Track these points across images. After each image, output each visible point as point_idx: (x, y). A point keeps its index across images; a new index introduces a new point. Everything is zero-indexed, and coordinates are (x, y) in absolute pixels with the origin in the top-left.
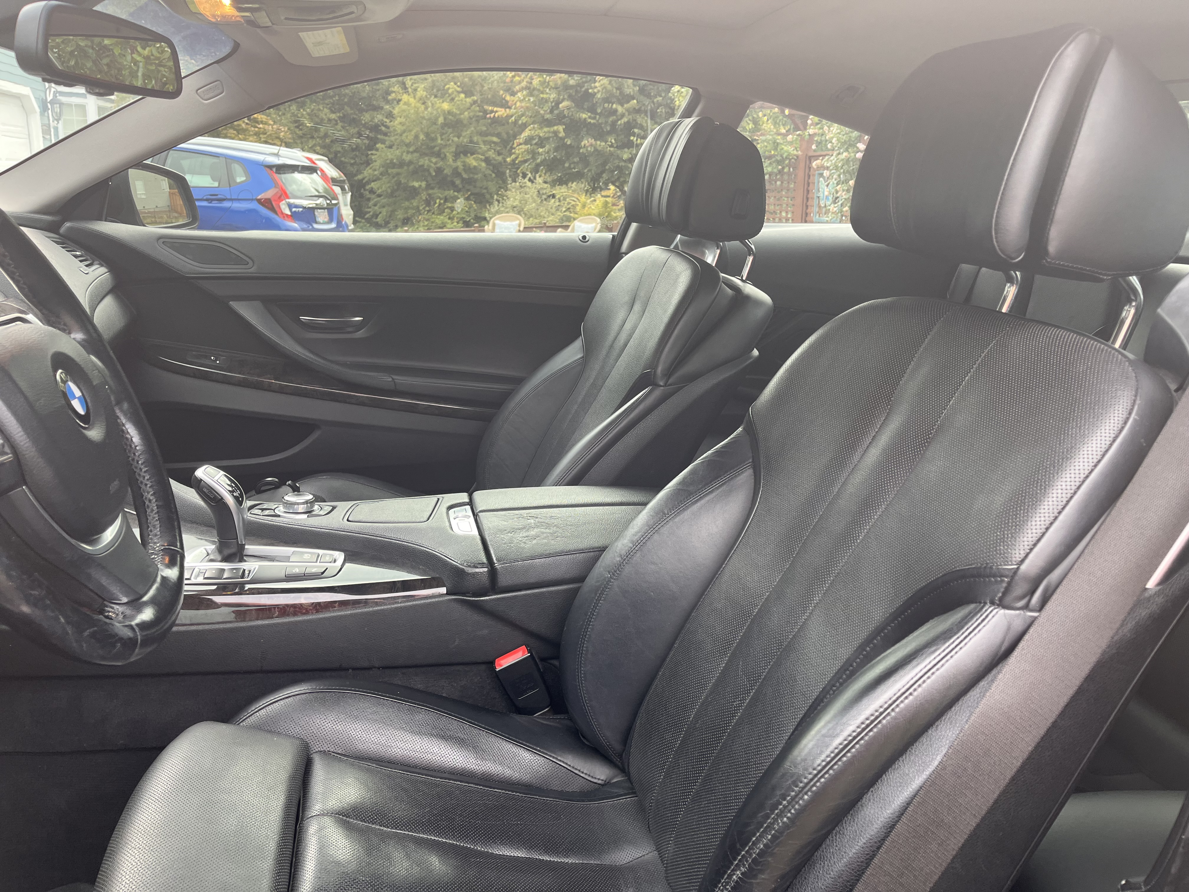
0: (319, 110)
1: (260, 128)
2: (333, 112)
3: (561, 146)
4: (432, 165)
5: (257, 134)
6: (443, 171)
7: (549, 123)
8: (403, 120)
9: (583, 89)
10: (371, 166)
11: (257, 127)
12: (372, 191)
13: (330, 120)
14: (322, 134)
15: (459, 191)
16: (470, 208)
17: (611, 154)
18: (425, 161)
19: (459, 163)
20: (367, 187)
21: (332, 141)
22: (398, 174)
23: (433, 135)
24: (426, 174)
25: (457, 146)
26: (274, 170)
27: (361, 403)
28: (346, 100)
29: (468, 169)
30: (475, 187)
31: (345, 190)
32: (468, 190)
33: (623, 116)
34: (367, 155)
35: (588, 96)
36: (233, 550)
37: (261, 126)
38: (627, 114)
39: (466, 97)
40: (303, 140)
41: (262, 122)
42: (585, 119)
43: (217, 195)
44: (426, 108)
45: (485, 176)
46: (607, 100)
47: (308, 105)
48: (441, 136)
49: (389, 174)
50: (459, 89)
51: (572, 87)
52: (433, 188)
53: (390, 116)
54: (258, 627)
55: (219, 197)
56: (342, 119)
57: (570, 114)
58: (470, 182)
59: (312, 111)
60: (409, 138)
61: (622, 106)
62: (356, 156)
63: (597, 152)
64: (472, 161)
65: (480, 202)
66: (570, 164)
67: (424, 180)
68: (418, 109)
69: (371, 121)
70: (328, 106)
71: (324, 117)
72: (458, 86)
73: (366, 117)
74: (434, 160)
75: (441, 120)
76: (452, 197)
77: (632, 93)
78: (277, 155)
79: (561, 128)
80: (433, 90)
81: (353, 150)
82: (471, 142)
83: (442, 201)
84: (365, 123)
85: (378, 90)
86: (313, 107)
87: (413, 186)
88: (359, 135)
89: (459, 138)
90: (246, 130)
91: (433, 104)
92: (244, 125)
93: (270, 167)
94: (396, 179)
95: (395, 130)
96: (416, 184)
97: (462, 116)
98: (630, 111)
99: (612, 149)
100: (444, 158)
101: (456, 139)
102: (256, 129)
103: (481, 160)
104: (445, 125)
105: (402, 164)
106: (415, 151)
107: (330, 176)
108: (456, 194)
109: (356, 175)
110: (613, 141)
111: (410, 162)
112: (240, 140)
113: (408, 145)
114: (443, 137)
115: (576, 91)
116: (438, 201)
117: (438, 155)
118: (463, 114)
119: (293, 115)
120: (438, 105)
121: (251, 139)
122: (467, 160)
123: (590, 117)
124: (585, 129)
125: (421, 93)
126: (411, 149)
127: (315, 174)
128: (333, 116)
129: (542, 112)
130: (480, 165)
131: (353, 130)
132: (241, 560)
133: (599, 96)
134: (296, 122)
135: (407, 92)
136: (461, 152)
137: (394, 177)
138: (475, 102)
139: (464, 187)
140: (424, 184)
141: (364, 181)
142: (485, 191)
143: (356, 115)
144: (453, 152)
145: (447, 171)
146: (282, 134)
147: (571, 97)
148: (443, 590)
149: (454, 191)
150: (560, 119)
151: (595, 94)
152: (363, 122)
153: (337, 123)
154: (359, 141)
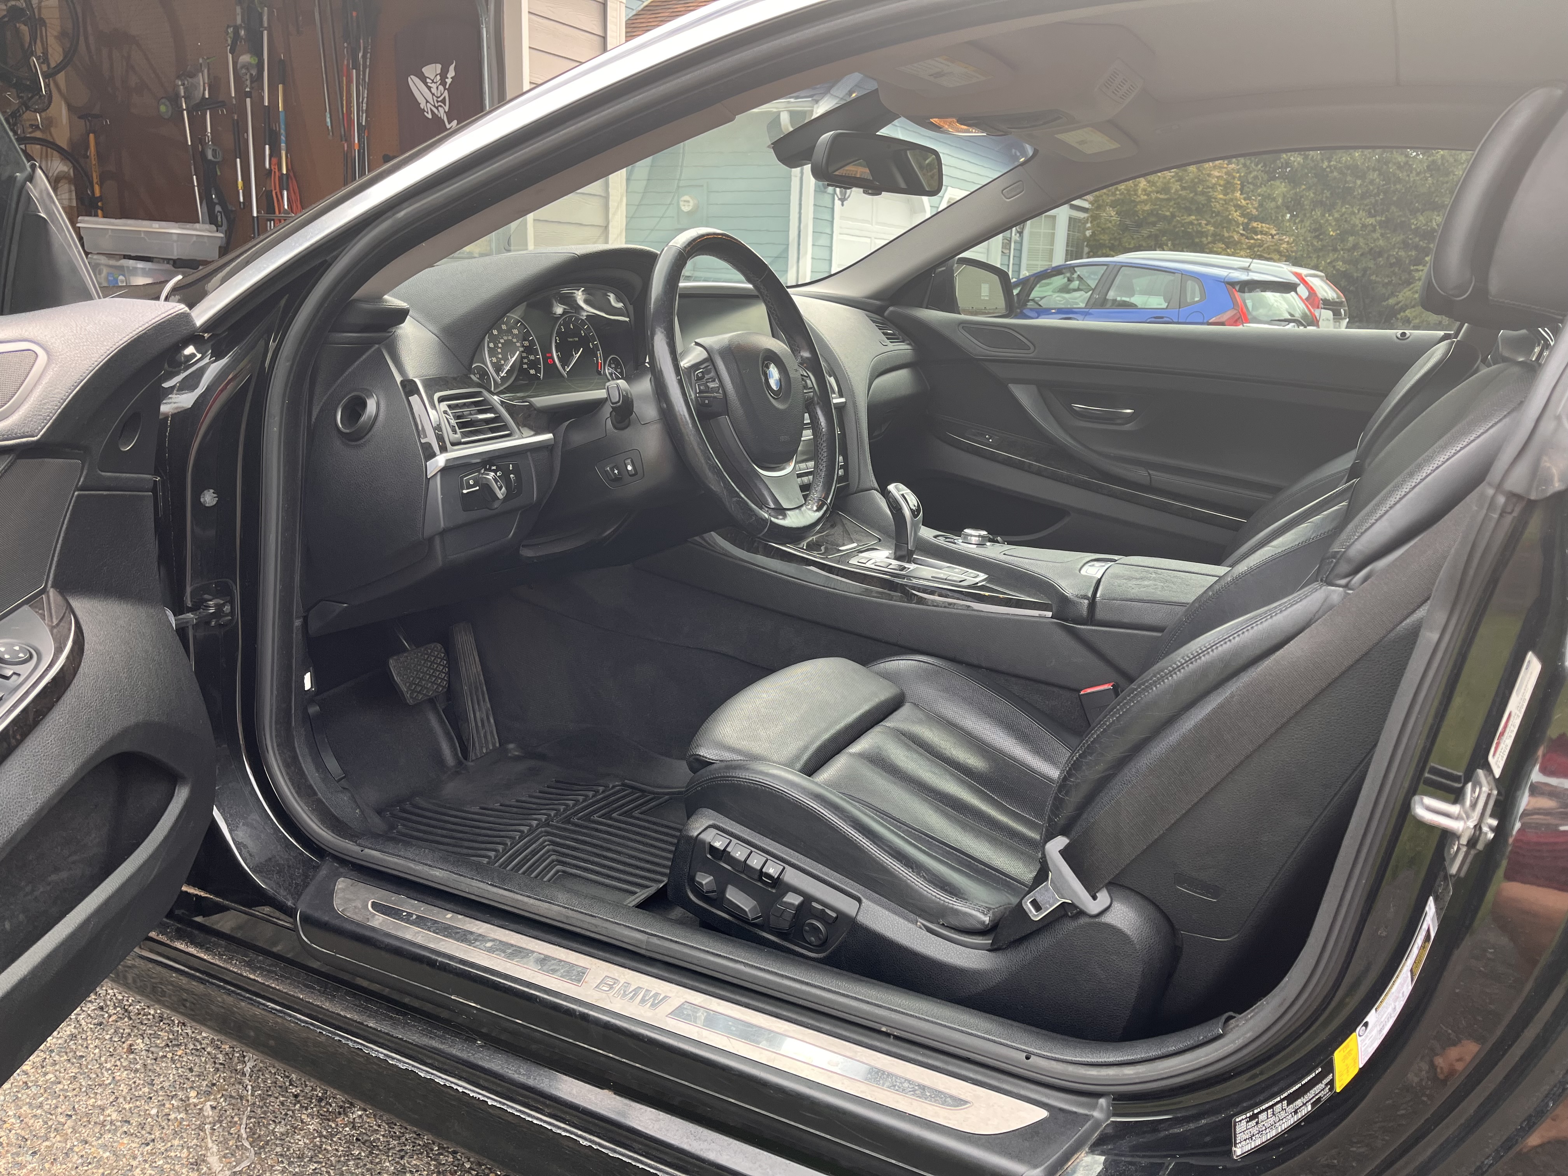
0: (1353, 213)
1: (1258, 239)
2: (1371, 215)
5: (1250, 247)
10: (1412, 286)
11: (1254, 239)
13: (1364, 226)
14: (1349, 245)
21: (1362, 255)
26: (1237, 288)
27: (1112, 495)
28: (1395, 199)
31: (1340, 314)
34: (1410, 272)
36: (904, 553)
37: (1259, 237)
40: (1320, 254)
41: (1262, 233)
43: (1162, 318)
47: (1338, 208)
54: (899, 606)
55: (1165, 319)
56: (1384, 224)
59: (1342, 215)
69: (1426, 225)
70: (1367, 208)
71: (1357, 222)
78: (1247, 269)
81: (1392, 265)
85: (1447, 183)
86: (1344, 210)
88: (1405, 245)
90: (1239, 242)
92: (1236, 237)
93: (1232, 284)
102: (1252, 241)
107: (1320, 296)
112: (1229, 255)
119: (1316, 221)
121: (1242, 253)
127: (1293, 293)
128: (1371, 221)
131: (1397, 239)
132: (909, 562)
134: (1315, 230)
143: (1406, 217)
146: (1285, 246)
148: (1050, 614)
152: (1413, 227)
153: (1374, 231)
154: (1402, 253)
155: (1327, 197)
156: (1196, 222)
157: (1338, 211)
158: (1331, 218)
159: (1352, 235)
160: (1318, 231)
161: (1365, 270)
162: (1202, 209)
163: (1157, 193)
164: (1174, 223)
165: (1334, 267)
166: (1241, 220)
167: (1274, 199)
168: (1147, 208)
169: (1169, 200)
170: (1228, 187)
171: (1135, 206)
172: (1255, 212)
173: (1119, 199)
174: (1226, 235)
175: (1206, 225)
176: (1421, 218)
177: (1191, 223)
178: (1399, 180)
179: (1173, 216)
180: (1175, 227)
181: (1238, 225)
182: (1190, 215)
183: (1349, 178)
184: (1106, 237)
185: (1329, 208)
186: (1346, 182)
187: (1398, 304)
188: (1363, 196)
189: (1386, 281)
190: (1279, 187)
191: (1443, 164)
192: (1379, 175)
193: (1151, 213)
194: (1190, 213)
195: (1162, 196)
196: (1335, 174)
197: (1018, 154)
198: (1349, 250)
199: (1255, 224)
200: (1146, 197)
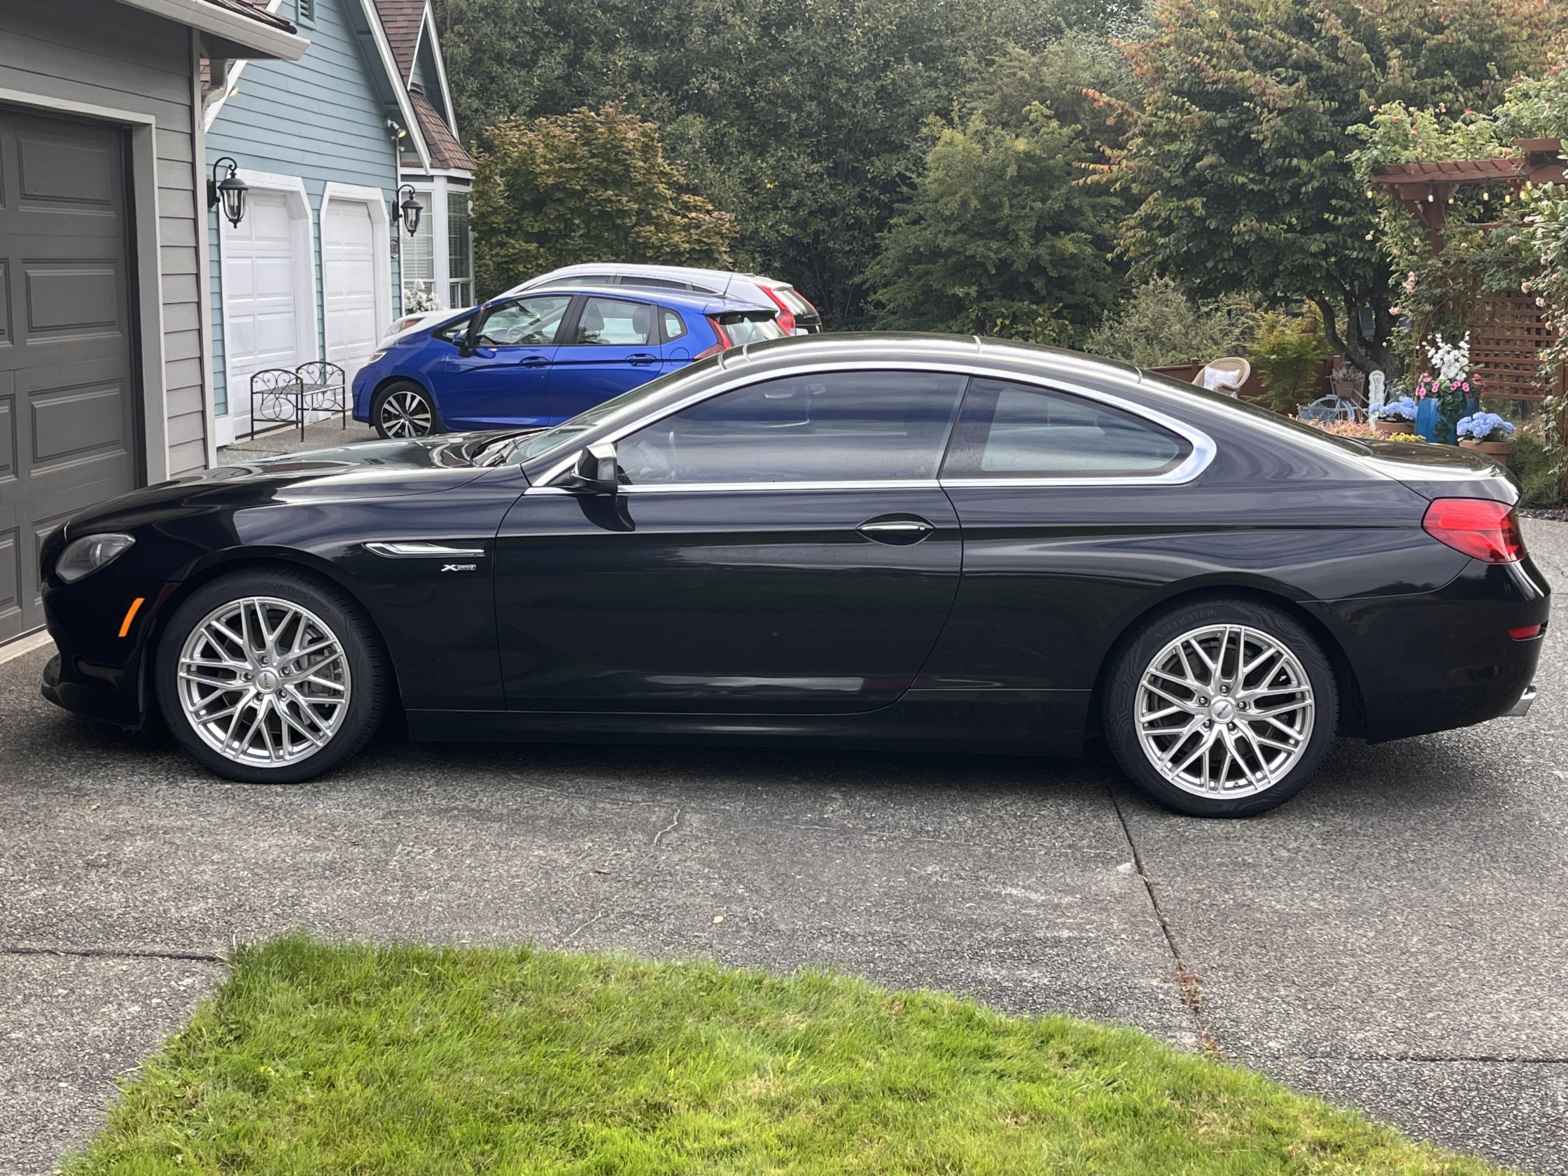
0: (792, 158)
1: (693, 218)
3: (1199, 230)
4: (991, 254)
5: (685, 229)
6: (1011, 265)
7: (1180, 193)
8: (940, 174)
9: (1241, 134)
10: (879, 258)
11: (687, 217)
12: (880, 305)
13: (809, 176)
14: (793, 201)
15: (1040, 301)
16: (1061, 332)
17: (1291, 244)
18: (976, 248)
19: (1042, 251)
20: (872, 297)
21: (811, 213)
22: (927, 273)
23: (995, 200)
24: (979, 271)
25: (1041, 217)
26: (718, 319)
28: (841, 137)
29: (1061, 260)
30: (1073, 292)
32: (1059, 299)
33: (1312, 176)
34: (874, 238)
35: (1249, 145)
37: (694, 214)
38: (1318, 174)
39: (1061, 127)
40: (759, 214)
41: (695, 208)
42: (1244, 184)
43: (643, 355)
44: (985, 151)
45: (1093, 270)
46: (1283, 152)
47: (772, 151)
48: (1010, 200)
49: (909, 274)
50: (1048, 112)
51: (1221, 130)
52: (990, 298)
53: (919, 164)
56: (832, 172)
57: (1217, 176)
58: (1062, 283)
59: (778, 161)
60: (952, 205)
61: (1310, 159)
62: (855, 238)
63: (1263, 243)
64: (1067, 245)
65: (1083, 322)
66: (1217, 263)
67: (973, 284)
68: (970, 153)
69: (883, 173)
70: (809, 150)
71: (799, 170)
72: (1048, 107)
73: (876, 166)
74: (994, 245)
75: (1012, 171)
76: (1025, 314)
77: (1328, 139)
79: (1198, 202)
80: (1000, 114)
81: (849, 228)
82: (1068, 207)
83: (1007, 322)
84: (874, 178)
85: (903, 115)
86: (779, 153)
87: (954, 295)
88: (863, 200)
89: (1044, 201)
90: (671, 223)
91: (998, 142)
92: (666, 216)
93: (713, 316)
94: (922, 282)
95: (925, 191)
96: (960, 292)
97: (1052, 162)
98: (1324, 169)
99: (1289, 235)
100: (1015, 241)
101: (1038, 205)
102: (686, 221)
103: (1086, 242)
104: (1020, 178)
105: (935, 254)
106: (961, 230)
108: (1034, 307)
109: (851, 274)
110: (1294, 221)
111: (951, 252)
113: (947, 220)
114: (1014, 202)
115: (1231, 137)
116: (999, 322)
117: (1003, 235)
118: (1054, 157)
119: (747, 169)
120: (1008, 143)
122: (1058, 243)
123: (1252, 181)
124: (1244, 202)
125: (977, 123)
126: (953, 228)
128: (815, 168)
129: (1167, 174)
130: (1082, 251)
131: (851, 192)
133: (1266, 146)
135: (950, 123)
136: (1046, 229)
137: (919, 279)
138: (1078, 134)
139: (1049, 293)
140: (973, 291)
141: (864, 287)
142: (1092, 300)
143: (858, 161)
144: (1030, 230)
145: (1019, 265)
146: (727, 226)
147: (1220, 148)
149: (1032, 303)
150: (1198, 185)
151: (1260, 143)
152: (869, 176)
153: (822, 181)
154: (861, 212)
155: (755, 135)
156: (614, 198)
157: (773, 156)
158: (764, 165)
159: (796, 189)
160: (751, 183)
161: (817, 234)
162: (620, 181)
163: (561, 160)
164: (586, 201)
165: (778, 232)
166: (669, 193)
167: (689, 141)
168: (551, 181)
169: (577, 169)
170: (647, 150)
171: (535, 178)
172: (682, 180)
173: (511, 168)
174: (654, 213)
175: (628, 201)
176: (878, 163)
177: (609, 200)
178: (843, 113)
179: (585, 191)
180: (588, 204)
181: (666, 200)
182: (606, 190)
183: (780, 110)
184: (500, 219)
185: (761, 151)
186: (778, 116)
187: (865, 282)
188: (802, 134)
189: (847, 249)
190: (693, 125)
191: (895, 90)
192: (818, 105)
193: (555, 186)
194: (606, 186)
195: (568, 166)
196: (762, 104)
197: (396, 126)
198: (792, 209)
199: (686, 198)
200: (547, 167)
